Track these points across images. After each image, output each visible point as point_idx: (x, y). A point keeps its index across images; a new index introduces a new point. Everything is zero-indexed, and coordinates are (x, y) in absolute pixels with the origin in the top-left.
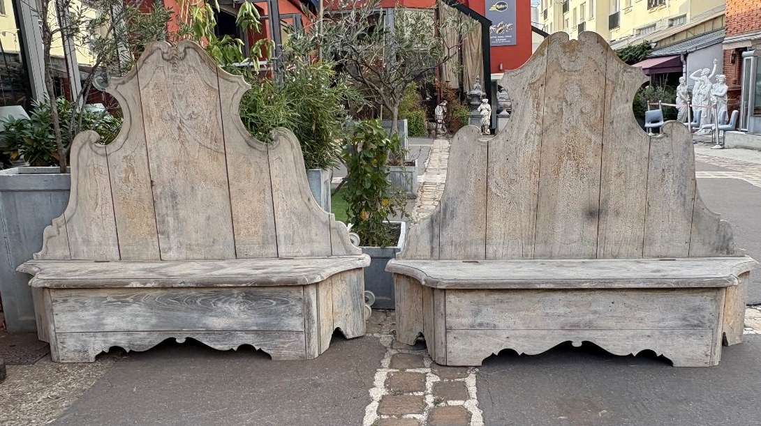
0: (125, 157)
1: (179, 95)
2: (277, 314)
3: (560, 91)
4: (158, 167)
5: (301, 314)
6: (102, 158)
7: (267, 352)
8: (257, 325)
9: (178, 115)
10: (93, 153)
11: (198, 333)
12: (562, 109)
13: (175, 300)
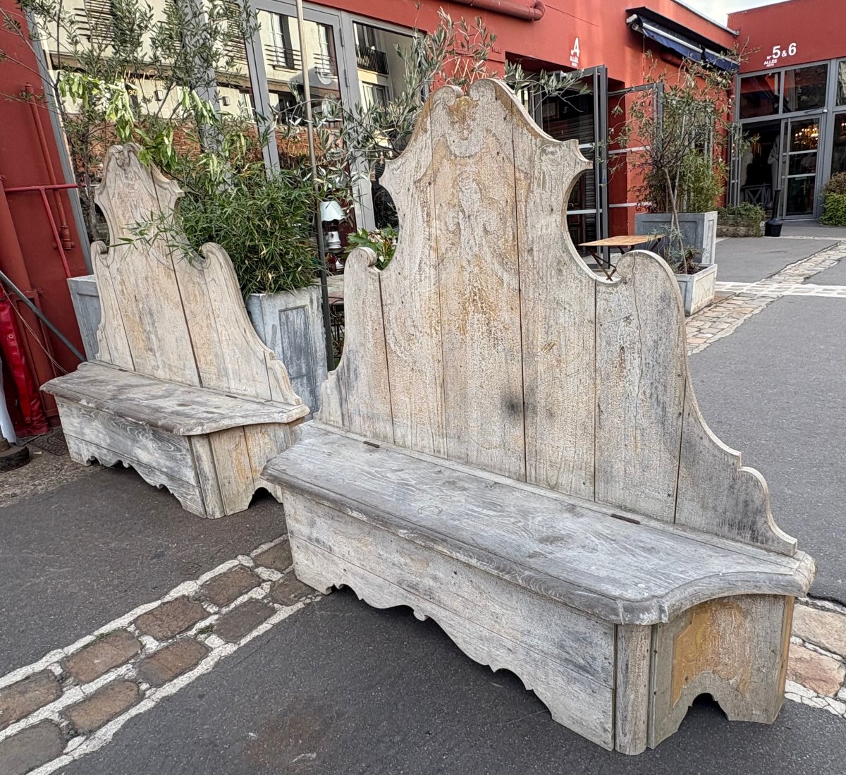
3: (453, 194)
12: (459, 223)
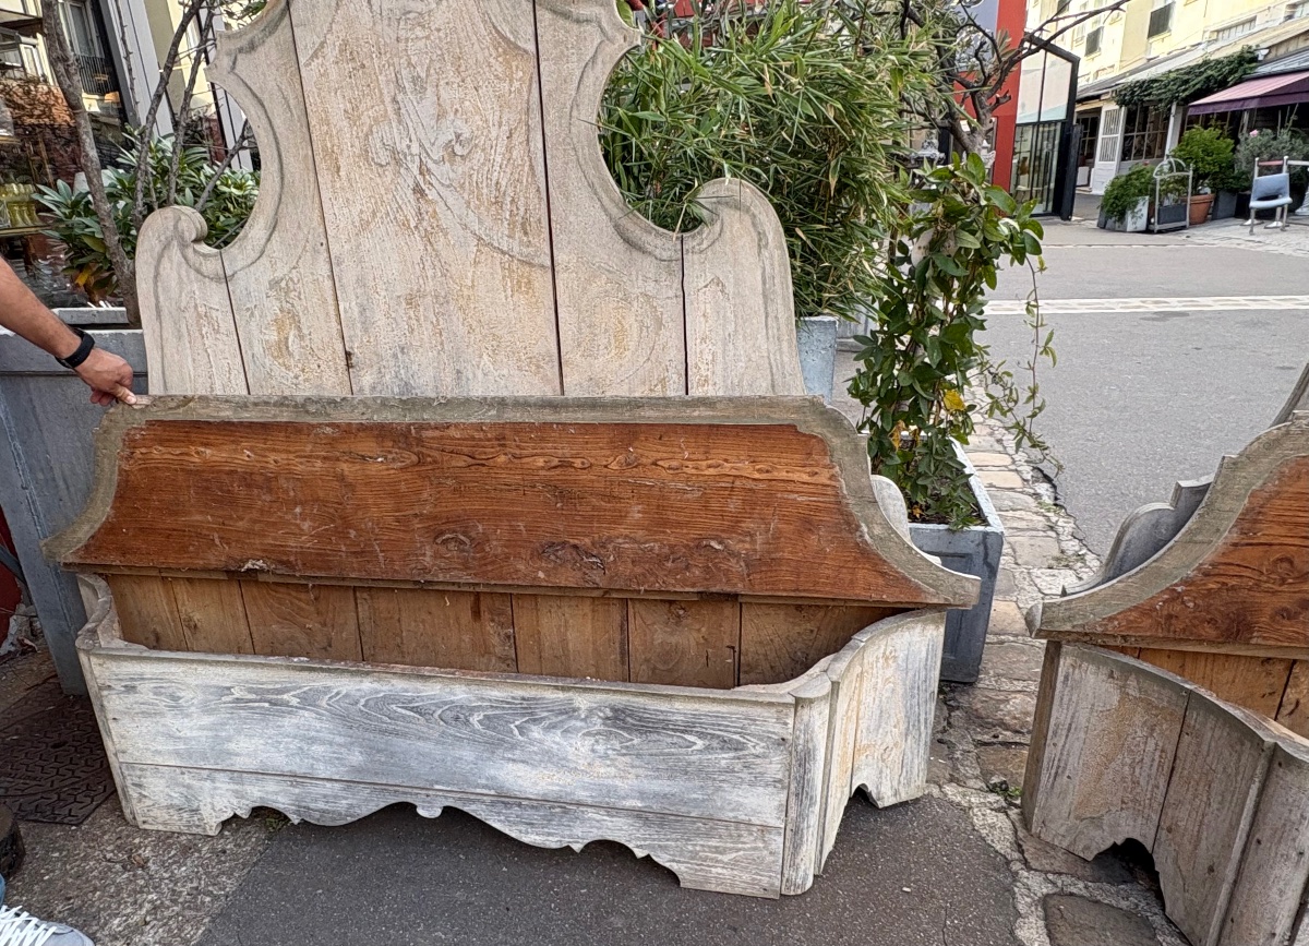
0: (274, 284)
1: (415, 80)
2: (703, 773)
4: (363, 310)
5: (780, 781)
6: (214, 285)
7: (667, 865)
8: (642, 795)
9: (415, 149)
10: (193, 274)
11: (477, 799)
13: (412, 709)
